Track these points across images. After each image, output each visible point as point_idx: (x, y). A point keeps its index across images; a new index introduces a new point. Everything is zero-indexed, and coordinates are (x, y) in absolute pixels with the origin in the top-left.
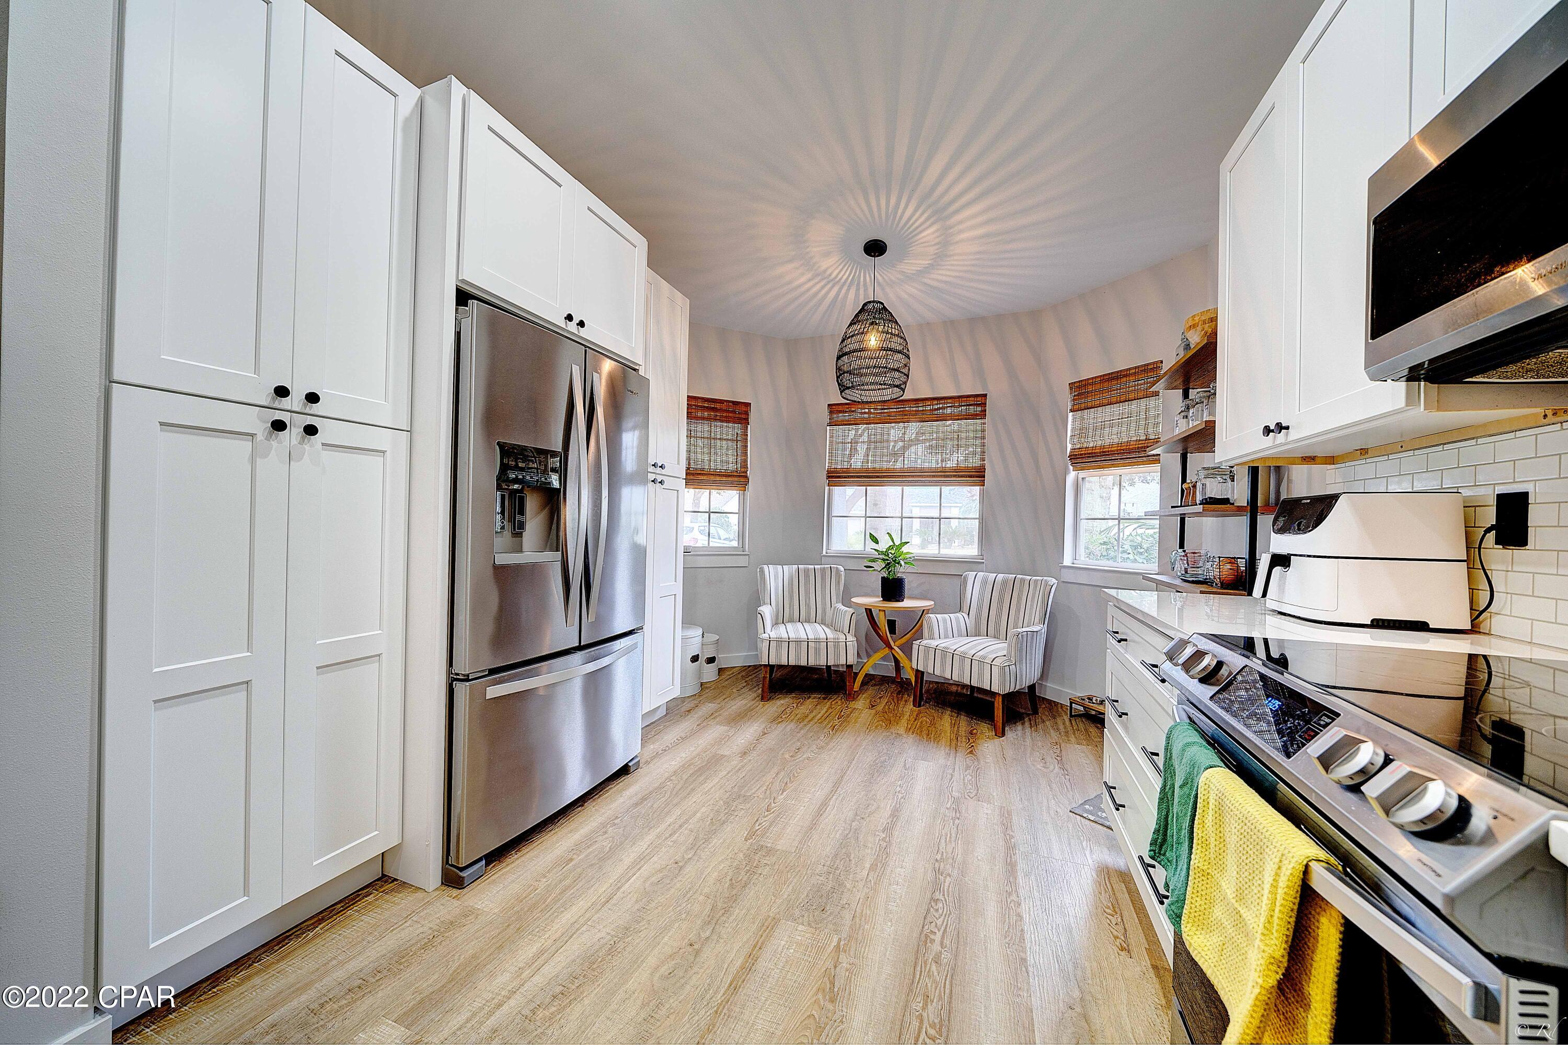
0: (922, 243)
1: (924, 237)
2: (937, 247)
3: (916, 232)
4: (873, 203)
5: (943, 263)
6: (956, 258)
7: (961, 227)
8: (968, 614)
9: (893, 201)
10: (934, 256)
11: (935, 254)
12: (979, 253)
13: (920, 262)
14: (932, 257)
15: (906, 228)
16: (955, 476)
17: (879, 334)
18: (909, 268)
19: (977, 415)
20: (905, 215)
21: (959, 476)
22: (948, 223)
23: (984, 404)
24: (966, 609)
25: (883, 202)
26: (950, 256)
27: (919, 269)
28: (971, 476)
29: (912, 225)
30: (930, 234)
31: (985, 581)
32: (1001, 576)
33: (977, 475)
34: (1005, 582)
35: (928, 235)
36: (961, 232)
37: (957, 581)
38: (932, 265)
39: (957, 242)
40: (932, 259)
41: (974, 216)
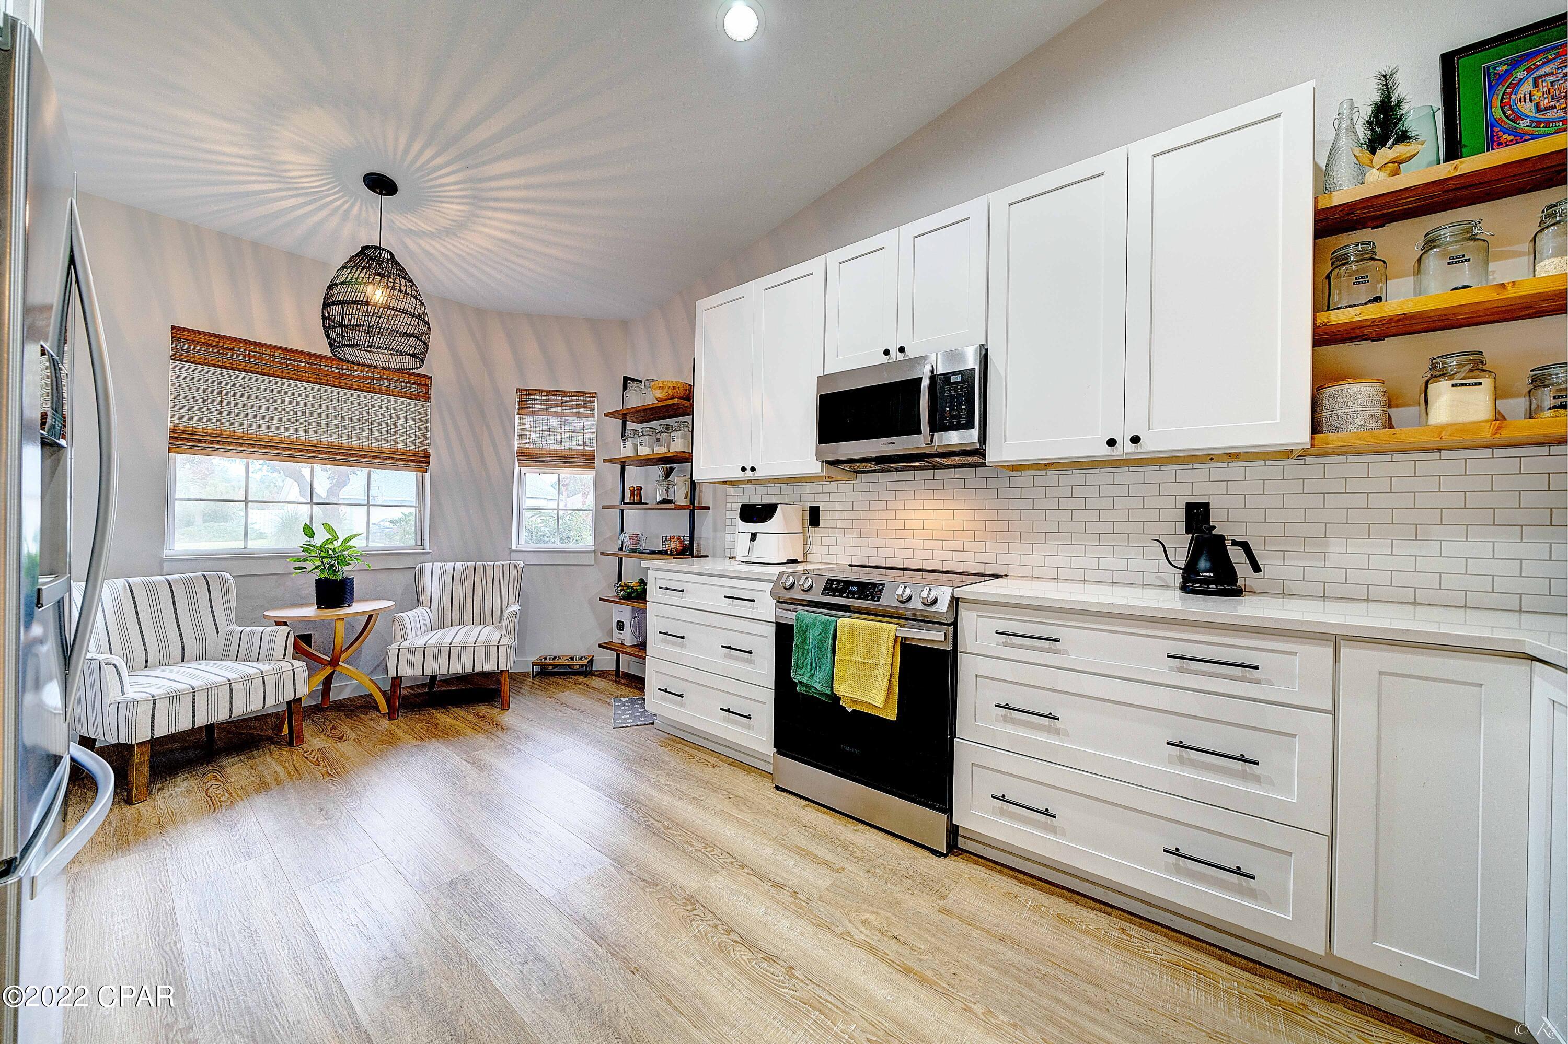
0: (439, 211)
1: (443, 208)
2: (450, 222)
3: (443, 199)
4: (416, 147)
5: (446, 239)
6: (463, 242)
7: (488, 222)
8: (430, 608)
9: (439, 161)
10: (442, 229)
11: (444, 227)
12: (488, 250)
13: (423, 225)
14: (438, 228)
15: (433, 190)
16: (393, 459)
17: (389, 290)
18: (403, 221)
19: (420, 396)
20: (442, 180)
21: (399, 459)
22: (478, 212)
23: (427, 386)
24: (426, 601)
25: (428, 154)
26: (460, 237)
27: (413, 228)
28: (413, 461)
29: (445, 191)
30: (454, 210)
31: (443, 572)
32: (459, 565)
33: (420, 461)
34: (465, 570)
35: (452, 209)
36: (485, 225)
37: (409, 576)
38: (432, 233)
39: (473, 231)
40: (437, 229)
41: (507, 222)
